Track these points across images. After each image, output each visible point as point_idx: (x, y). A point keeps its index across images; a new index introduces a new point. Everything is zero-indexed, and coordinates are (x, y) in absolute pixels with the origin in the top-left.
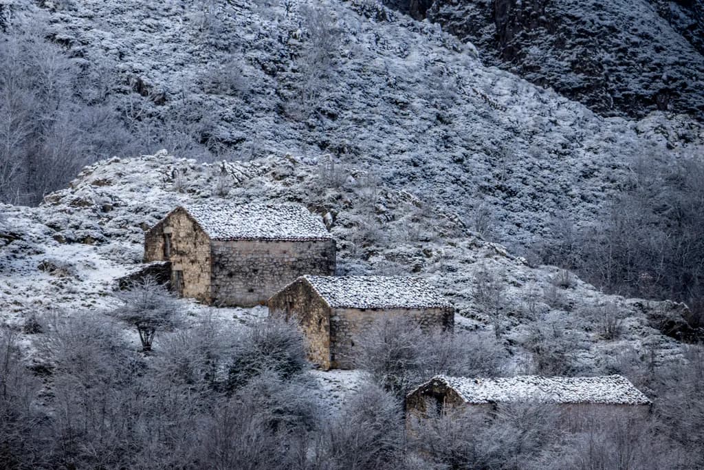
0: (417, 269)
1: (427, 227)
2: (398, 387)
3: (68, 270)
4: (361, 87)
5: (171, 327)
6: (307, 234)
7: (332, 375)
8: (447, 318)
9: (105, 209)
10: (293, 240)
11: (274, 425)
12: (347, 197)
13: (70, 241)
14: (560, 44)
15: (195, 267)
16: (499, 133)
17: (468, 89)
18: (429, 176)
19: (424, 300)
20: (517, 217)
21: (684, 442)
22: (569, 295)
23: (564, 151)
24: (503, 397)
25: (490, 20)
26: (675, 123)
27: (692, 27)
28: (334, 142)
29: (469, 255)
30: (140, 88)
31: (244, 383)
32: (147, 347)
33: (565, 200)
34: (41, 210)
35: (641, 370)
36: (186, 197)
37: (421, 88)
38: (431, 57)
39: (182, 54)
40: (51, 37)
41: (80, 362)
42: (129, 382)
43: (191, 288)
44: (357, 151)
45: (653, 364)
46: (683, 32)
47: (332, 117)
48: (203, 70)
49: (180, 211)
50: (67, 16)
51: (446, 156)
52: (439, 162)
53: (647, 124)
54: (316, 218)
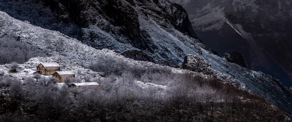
0: (70, 70)
1: (72, 64)
2: (68, 85)
3: (27, 72)
4: (67, 47)
5: (40, 78)
6: (56, 66)
7: (60, 83)
8: (74, 76)
9: (32, 64)
10: (55, 67)
11: (53, 90)
12: (62, 61)
13: (28, 68)
14: (99, 40)
15: (43, 71)
16: (84, 52)
17: (80, 47)
18: (76, 58)
19: (71, 74)
20: (87, 62)
21: (103, 90)
22: (89, 72)
23: (92, 54)
24: (81, 85)
25: (90, 37)
26: (106, 50)
27: (116, 37)
28: (63, 54)
29: (77, 68)
30: (39, 48)
31: (49, 85)
32: (37, 81)
33: (92, 60)
34: (24, 65)
35: (98, 81)
36: (42, 62)
37: (74, 47)
38: (75, 43)
39: (44, 44)
40: (28, 43)
41: (29, 83)
42: (35, 85)
43: (43, 73)
44: (66, 55)
45: (100, 80)
46: (114, 38)
47: (63, 51)
48: (47, 46)
49: (41, 64)
50: (30, 40)
51: (78, 55)
52: (77, 56)
53: (102, 50)
54: (58, 64)
